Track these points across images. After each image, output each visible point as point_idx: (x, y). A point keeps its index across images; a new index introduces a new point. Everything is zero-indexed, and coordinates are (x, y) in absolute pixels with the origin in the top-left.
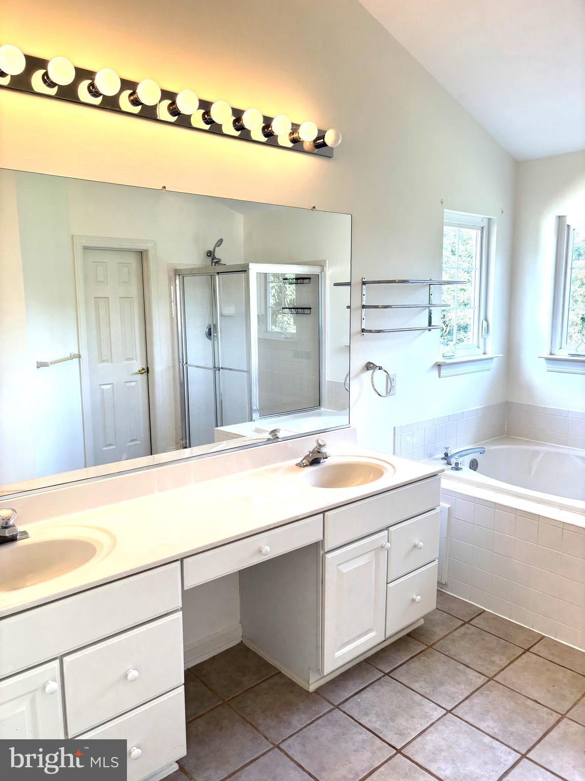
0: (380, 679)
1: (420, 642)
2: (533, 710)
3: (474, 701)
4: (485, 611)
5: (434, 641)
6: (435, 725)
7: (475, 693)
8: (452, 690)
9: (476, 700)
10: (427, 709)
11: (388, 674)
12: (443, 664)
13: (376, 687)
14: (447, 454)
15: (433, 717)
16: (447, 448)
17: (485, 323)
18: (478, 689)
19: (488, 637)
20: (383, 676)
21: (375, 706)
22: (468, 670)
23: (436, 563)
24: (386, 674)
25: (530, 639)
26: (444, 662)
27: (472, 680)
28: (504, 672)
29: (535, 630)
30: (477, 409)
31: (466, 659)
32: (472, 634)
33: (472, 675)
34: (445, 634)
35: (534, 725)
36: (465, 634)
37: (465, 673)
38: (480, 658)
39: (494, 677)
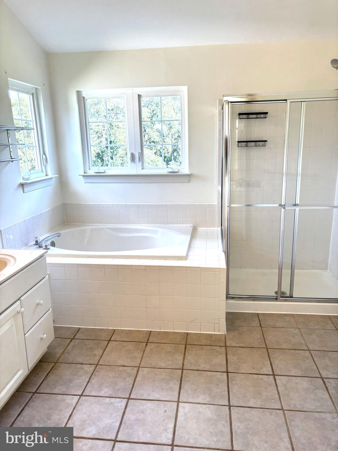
0: (32, 397)
1: (49, 362)
2: (124, 371)
3: (93, 382)
4: (80, 328)
5: (57, 359)
6: (76, 408)
7: (92, 377)
8: (78, 382)
9: (94, 381)
10: (68, 401)
11: (36, 392)
12: (68, 369)
13: (31, 404)
14: (37, 241)
15: (73, 404)
16: (36, 238)
17: (44, 156)
18: (92, 374)
19: (87, 342)
20: (33, 395)
21: (35, 416)
22: (84, 366)
23: (51, 310)
24: (34, 393)
25: (108, 334)
26: (68, 368)
27: (87, 370)
28: (102, 358)
29: (109, 328)
30: (48, 210)
31: (80, 360)
32: (78, 344)
33: (86, 367)
34: (63, 351)
35: (128, 379)
36: (74, 346)
37: (82, 368)
38: (87, 356)
39: (98, 363)
